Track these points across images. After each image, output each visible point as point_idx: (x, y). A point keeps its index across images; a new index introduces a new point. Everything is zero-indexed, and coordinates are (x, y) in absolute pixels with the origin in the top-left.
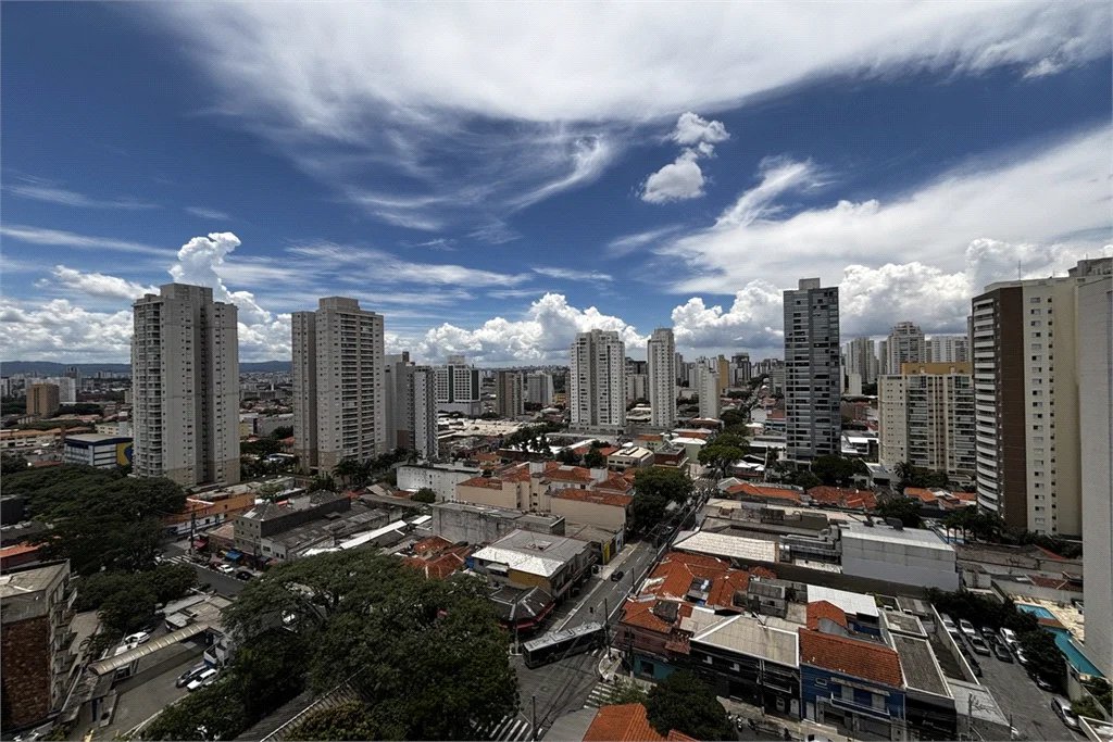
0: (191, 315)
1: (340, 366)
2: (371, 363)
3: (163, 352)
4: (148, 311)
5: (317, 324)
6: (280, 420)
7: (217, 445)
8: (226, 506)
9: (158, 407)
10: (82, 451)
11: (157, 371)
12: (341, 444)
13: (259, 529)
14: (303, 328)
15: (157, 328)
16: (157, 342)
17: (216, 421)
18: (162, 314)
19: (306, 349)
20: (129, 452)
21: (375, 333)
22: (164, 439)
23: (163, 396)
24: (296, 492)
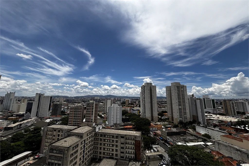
0: (149, 88)
1: (177, 98)
2: (184, 97)
3: (145, 95)
4: (143, 88)
5: (171, 88)
6: (162, 109)
7: (154, 113)
8: (157, 127)
9: (145, 105)
10: (134, 111)
11: (144, 98)
12: (179, 116)
13: (166, 134)
14: (168, 90)
15: (144, 90)
16: (144, 93)
17: (154, 108)
18: (145, 88)
19: (169, 94)
20: (140, 112)
21: (184, 90)
22: (146, 111)
23: (145, 103)
24: (170, 127)
